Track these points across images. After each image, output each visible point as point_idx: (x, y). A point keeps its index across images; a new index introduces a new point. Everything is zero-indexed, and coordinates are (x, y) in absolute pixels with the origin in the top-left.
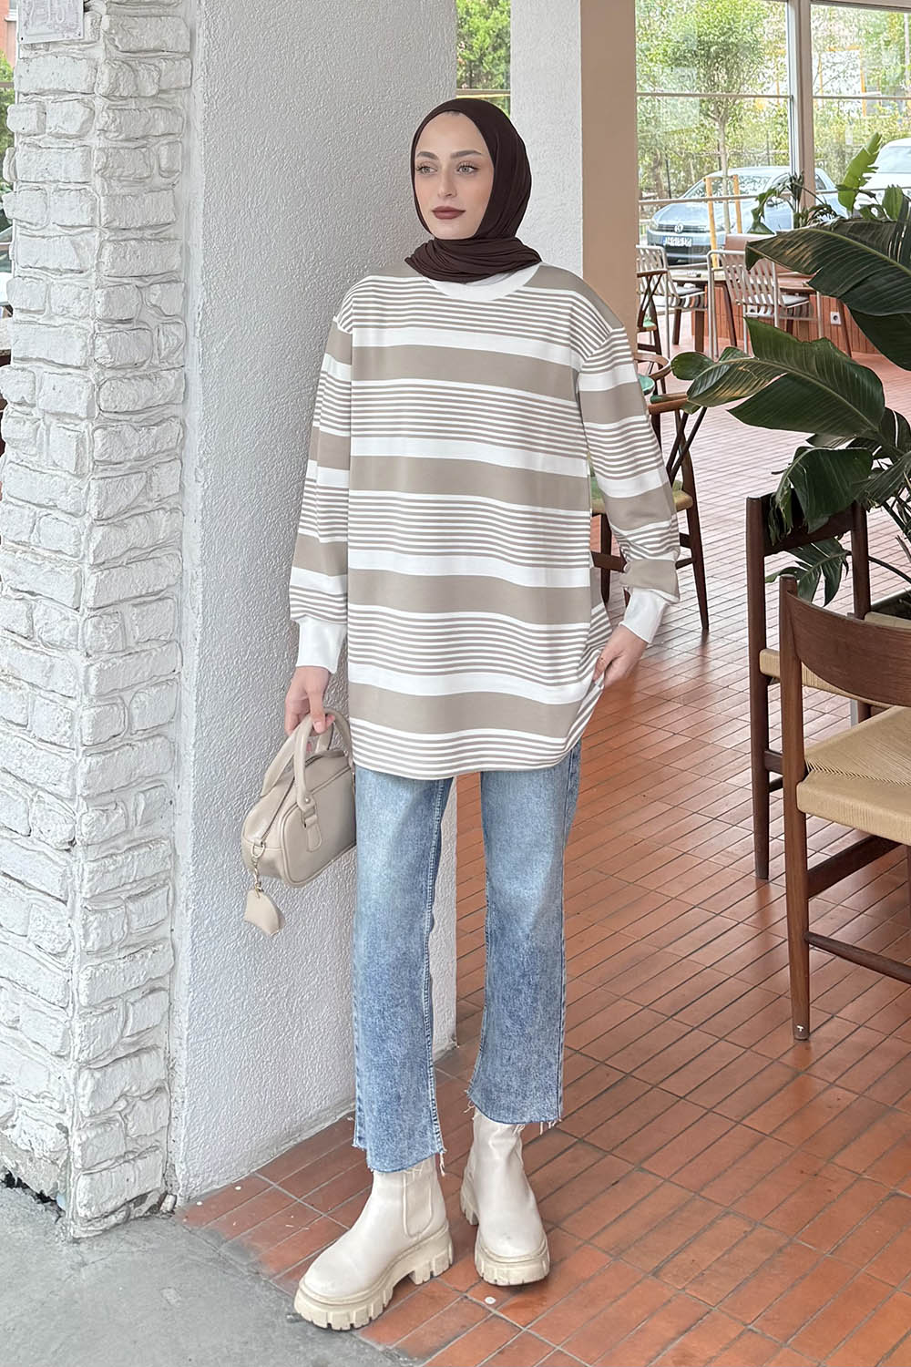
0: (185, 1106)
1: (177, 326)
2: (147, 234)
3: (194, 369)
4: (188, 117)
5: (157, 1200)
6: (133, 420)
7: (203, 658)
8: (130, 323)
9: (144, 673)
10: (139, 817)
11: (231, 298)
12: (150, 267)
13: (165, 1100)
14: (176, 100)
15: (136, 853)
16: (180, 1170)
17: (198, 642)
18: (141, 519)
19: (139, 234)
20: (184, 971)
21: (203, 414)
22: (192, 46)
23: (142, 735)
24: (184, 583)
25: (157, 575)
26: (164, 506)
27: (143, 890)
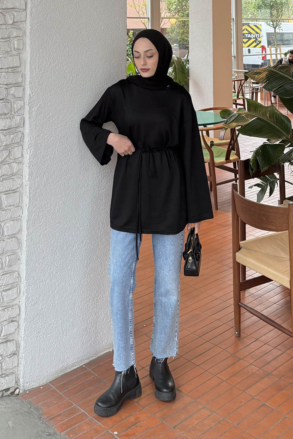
0: (23, 359)
1: (20, 101)
2: (10, 70)
3: (27, 116)
4: (25, 31)
5: (14, 390)
6: (4, 132)
7: (29, 212)
8: (3, 100)
9: (8, 217)
10: (7, 264)
11: (40, 92)
12: (10, 81)
13: (16, 357)
14: (21, 25)
15: (5, 276)
16: (21, 381)
17: (27, 207)
18: (7, 166)
19: (7, 70)
20: (23, 315)
21: (29, 131)
22: (26, 7)
23: (8, 237)
24: (23, 187)
25: (13, 184)
26: (16, 161)
27: (8, 288)
